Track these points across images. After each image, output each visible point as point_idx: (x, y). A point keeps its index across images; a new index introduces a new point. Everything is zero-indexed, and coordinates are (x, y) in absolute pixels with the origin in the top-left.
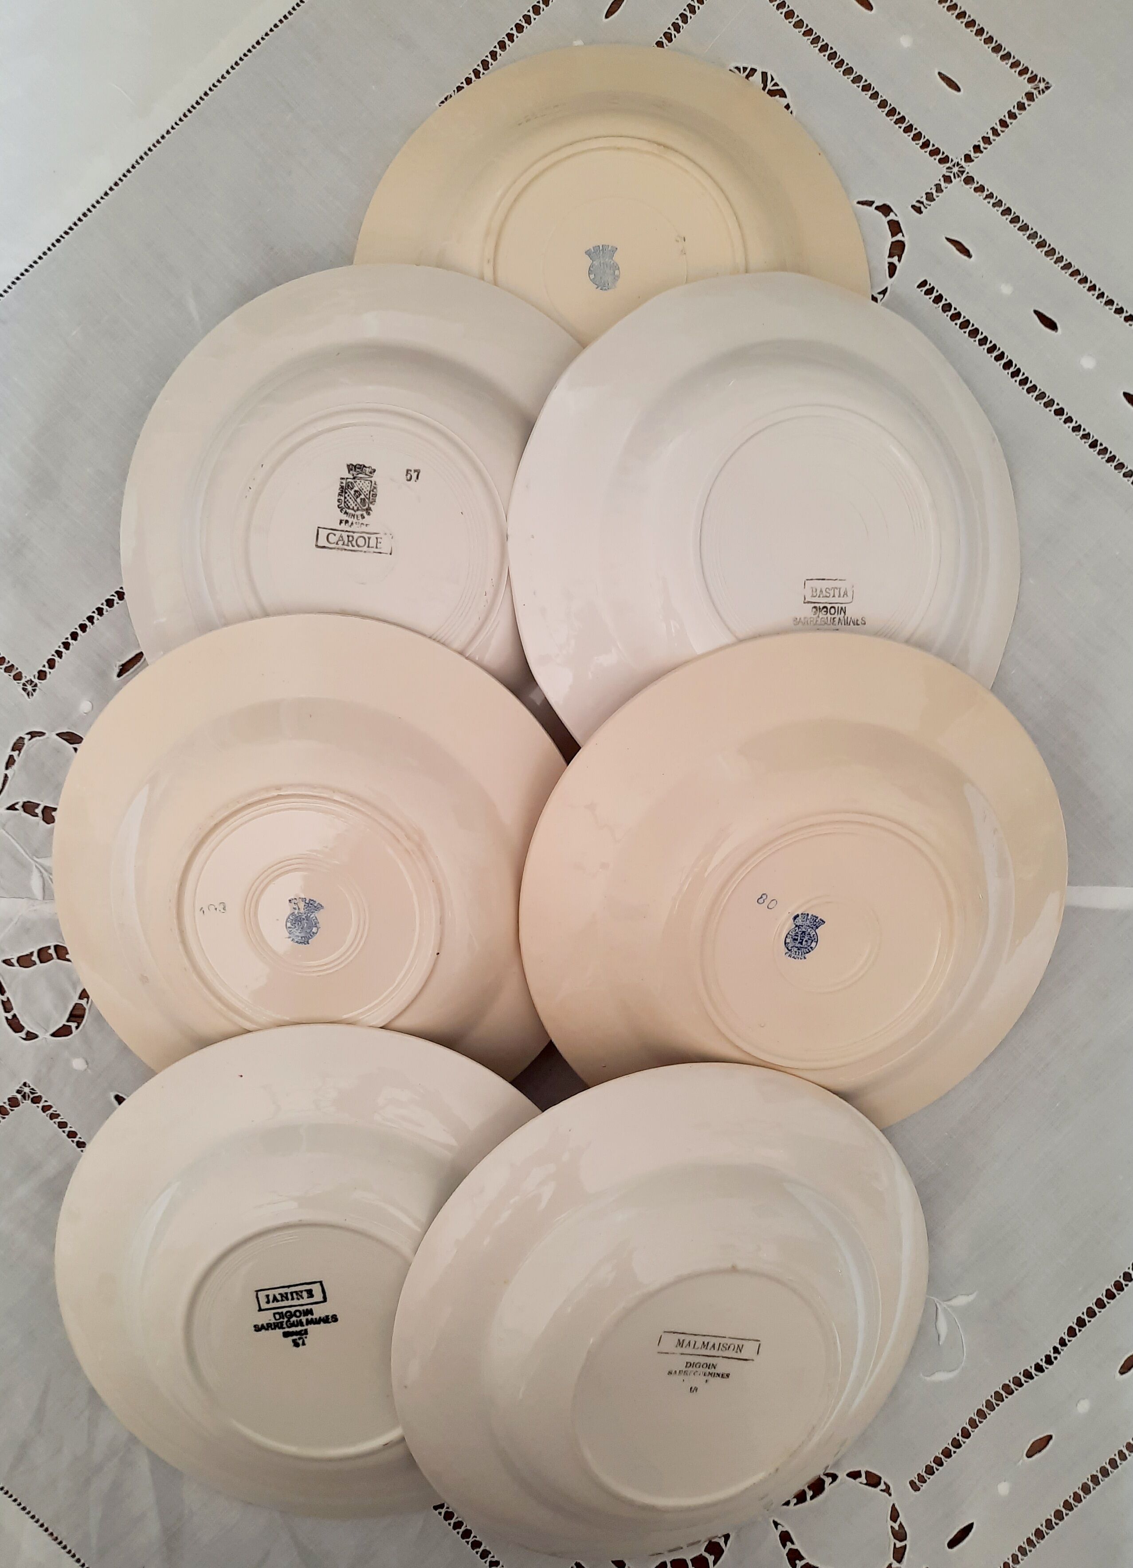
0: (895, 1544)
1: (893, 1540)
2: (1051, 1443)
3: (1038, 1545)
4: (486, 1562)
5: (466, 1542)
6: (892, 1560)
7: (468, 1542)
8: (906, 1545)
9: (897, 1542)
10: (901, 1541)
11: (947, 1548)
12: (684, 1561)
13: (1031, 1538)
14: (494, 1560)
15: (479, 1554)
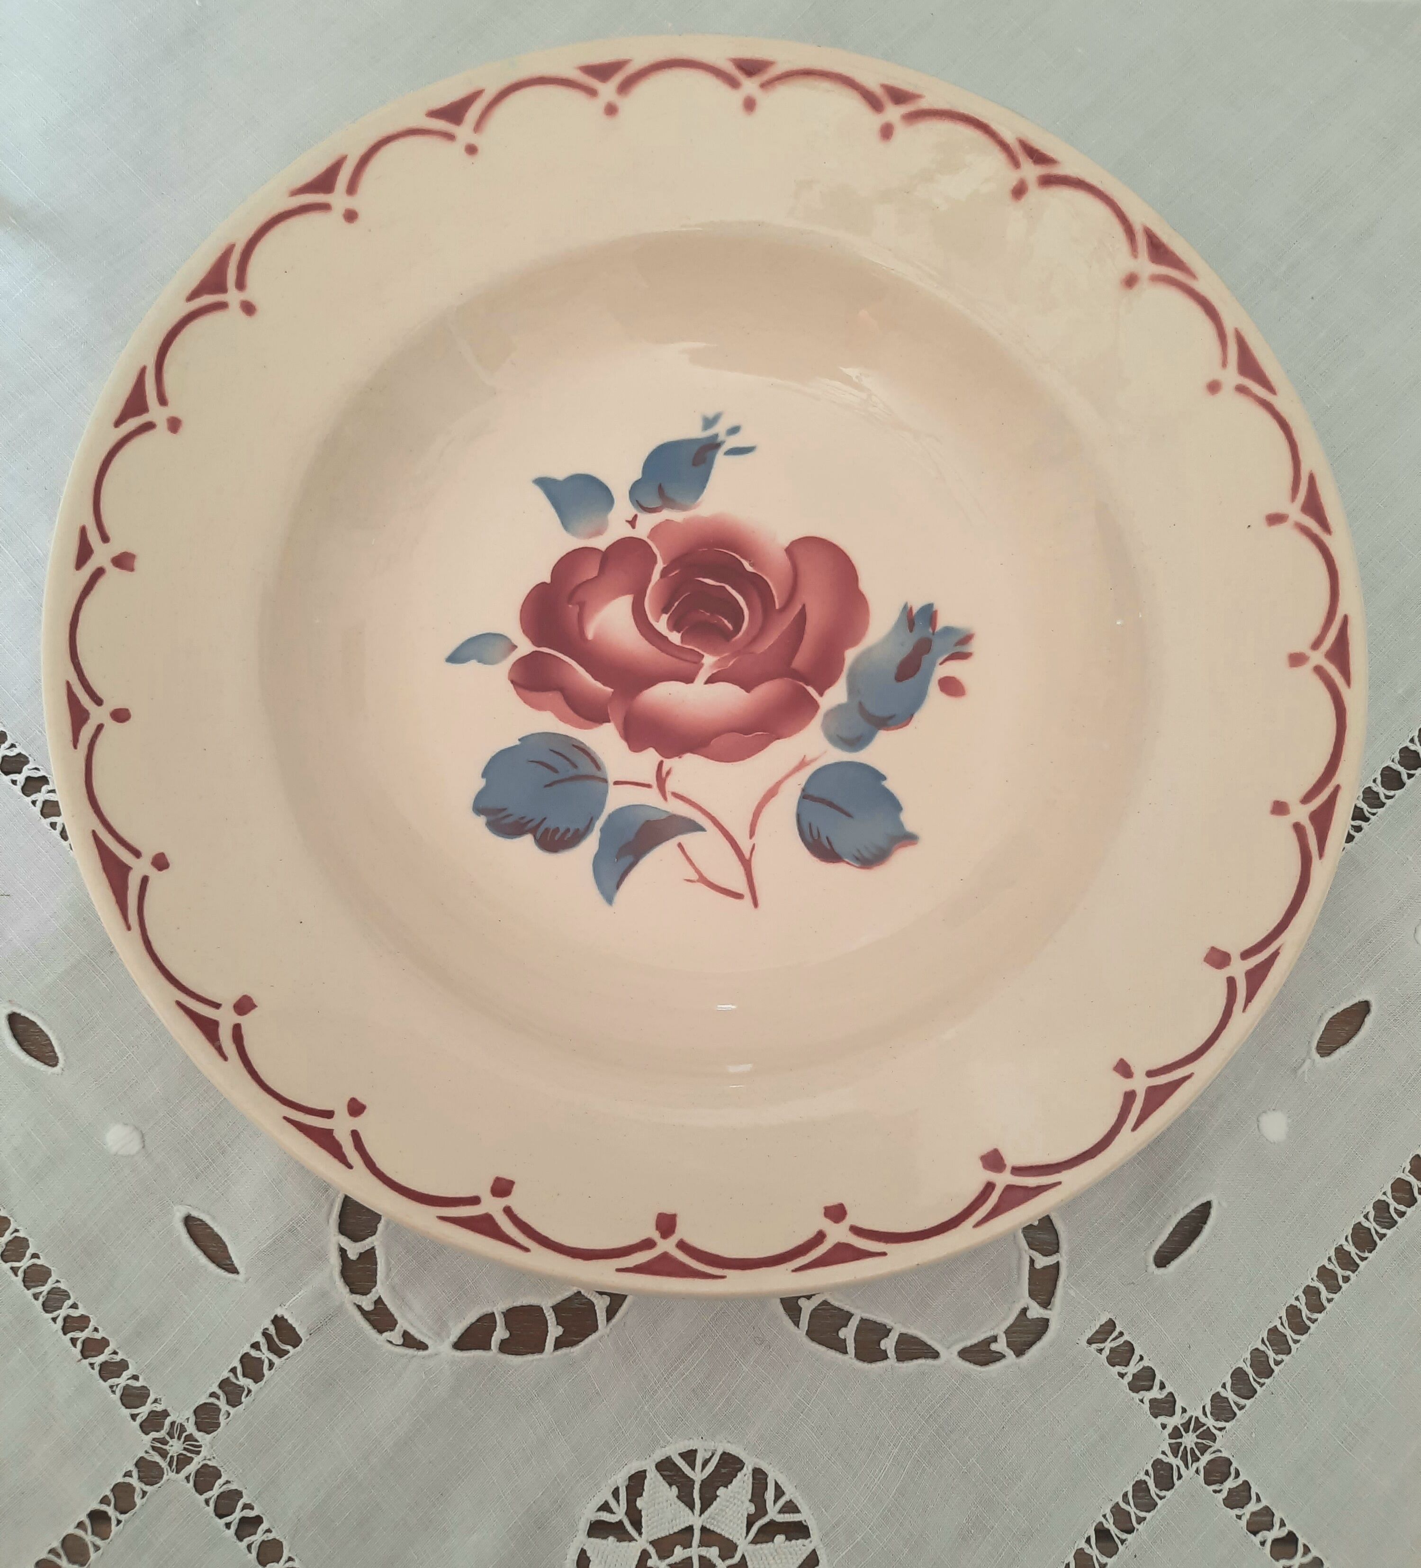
0: (1032, 1262)
1: (1027, 1253)
2: (1369, 1020)
3: (1362, 1264)
4: (54, 1320)
5: (12, 1268)
6: (1025, 1300)
7: (15, 1270)
8: (1058, 1263)
9: (1036, 1255)
10: (1046, 1254)
11: (1154, 1266)
12: (539, 1309)
13: (1346, 1248)
14: (75, 1313)
15: (41, 1299)
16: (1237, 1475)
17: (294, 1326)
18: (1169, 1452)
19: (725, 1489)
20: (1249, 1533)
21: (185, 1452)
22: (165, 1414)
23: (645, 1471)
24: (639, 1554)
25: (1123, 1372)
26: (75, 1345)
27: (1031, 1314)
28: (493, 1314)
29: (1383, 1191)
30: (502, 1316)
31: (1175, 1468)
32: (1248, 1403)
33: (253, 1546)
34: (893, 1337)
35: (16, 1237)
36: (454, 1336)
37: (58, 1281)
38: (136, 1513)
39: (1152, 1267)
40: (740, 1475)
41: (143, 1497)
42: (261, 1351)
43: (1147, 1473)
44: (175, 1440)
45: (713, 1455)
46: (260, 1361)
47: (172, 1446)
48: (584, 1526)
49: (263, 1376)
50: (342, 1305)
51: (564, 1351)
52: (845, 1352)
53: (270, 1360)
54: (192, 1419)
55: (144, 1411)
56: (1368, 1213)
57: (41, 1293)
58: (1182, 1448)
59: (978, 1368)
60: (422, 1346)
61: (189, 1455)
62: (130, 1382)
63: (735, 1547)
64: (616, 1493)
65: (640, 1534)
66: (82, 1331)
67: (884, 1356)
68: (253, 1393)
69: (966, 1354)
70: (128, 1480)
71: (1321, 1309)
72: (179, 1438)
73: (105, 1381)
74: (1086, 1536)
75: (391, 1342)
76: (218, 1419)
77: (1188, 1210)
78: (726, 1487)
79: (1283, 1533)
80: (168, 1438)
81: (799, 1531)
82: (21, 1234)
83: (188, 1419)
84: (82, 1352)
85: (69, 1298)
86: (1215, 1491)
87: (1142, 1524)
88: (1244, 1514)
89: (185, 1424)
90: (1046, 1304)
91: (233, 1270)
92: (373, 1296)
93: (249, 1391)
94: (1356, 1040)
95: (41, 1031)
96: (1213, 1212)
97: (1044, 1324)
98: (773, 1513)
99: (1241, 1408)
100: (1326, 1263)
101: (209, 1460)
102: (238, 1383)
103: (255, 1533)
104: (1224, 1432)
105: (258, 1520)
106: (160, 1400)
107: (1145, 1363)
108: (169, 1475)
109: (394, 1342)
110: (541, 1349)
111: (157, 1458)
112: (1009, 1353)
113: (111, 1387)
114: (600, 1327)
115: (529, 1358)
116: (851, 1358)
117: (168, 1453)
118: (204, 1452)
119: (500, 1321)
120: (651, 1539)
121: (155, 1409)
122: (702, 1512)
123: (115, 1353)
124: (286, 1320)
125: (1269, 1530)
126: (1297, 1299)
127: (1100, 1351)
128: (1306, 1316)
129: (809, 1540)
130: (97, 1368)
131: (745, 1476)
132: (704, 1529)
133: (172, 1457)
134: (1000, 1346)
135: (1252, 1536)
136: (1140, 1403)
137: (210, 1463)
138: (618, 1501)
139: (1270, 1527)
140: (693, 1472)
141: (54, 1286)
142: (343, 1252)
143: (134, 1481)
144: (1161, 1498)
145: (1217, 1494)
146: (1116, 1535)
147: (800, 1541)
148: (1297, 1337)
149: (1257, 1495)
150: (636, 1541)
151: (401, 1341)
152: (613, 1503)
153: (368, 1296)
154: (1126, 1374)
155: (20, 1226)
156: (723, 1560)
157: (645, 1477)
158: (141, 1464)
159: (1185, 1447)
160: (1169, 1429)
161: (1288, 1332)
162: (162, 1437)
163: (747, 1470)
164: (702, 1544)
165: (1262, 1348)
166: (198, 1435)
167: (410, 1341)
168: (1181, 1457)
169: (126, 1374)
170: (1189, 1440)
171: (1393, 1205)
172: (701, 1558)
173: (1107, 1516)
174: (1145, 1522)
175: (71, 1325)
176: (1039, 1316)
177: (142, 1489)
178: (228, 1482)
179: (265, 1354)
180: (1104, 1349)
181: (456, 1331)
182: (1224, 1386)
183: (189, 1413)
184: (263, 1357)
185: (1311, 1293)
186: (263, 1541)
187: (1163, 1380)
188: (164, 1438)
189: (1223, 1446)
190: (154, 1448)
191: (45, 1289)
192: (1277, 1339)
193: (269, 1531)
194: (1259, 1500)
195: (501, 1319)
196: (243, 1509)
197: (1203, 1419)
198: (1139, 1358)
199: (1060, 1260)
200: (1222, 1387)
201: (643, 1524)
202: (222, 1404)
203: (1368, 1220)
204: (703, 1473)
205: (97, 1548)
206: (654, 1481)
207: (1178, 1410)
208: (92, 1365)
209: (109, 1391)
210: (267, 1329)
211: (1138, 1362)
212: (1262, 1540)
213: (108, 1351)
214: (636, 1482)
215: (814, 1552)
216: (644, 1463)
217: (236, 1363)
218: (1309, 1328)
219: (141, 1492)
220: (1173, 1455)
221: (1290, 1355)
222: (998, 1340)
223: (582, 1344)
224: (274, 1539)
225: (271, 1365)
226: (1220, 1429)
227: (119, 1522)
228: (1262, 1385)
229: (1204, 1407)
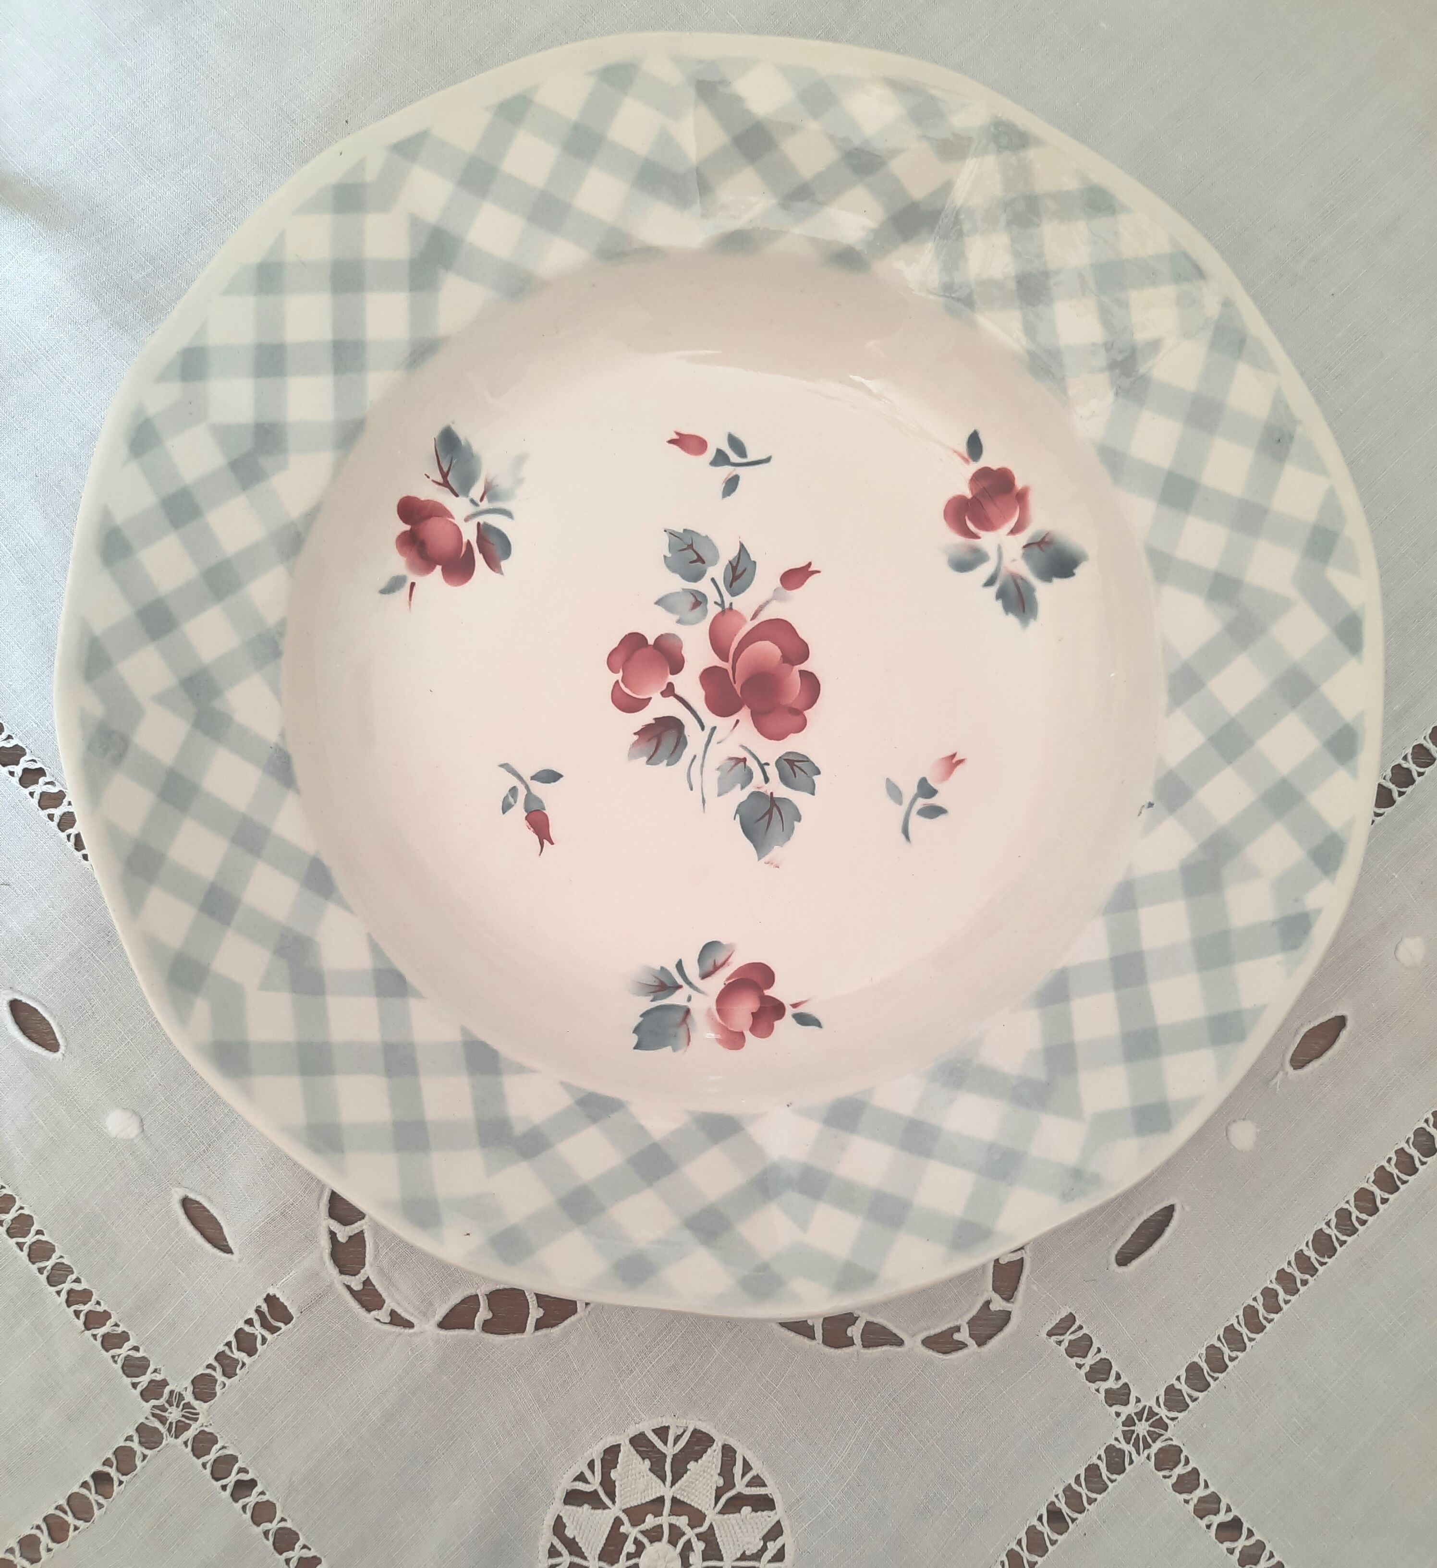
16: (1187, 1462)
17: (286, 1304)
18: (1122, 1439)
19: (696, 1463)
20: (1196, 1517)
21: (183, 1419)
22: (165, 1383)
23: (619, 1446)
24: (612, 1521)
25: (1082, 1363)
26: (78, 1317)
27: (993, 1307)
28: (477, 1295)
29: (1346, 1200)
30: (486, 1298)
31: (1127, 1453)
32: (1201, 1395)
33: (248, 1507)
34: (860, 1325)
35: (21, 1214)
36: (439, 1317)
37: (61, 1257)
38: (136, 1474)
39: (1114, 1266)
40: (709, 1451)
41: (143, 1460)
42: (254, 1326)
43: (1099, 1458)
44: (174, 1407)
45: (684, 1431)
46: (253, 1337)
47: (171, 1413)
48: (560, 1495)
49: (257, 1350)
50: (331, 1286)
51: (544, 1331)
52: (813, 1338)
53: (263, 1336)
54: (190, 1389)
55: (144, 1380)
56: (1330, 1220)
57: (45, 1267)
58: (1134, 1436)
59: (941, 1356)
60: (409, 1325)
61: (187, 1421)
62: (131, 1353)
63: (704, 1517)
64: (591, 1465)
65: (614, 1502)
66: (85, 1304)
67: (850, 1343)
68: (247, 1366)
69: (928, 1342)
70: (129, 1444)
71: (1278, 1309)
72: (178, 1406)
73: (107, 1351)
74: (1038, 1514)
75: (378, 1320)
76: (214, 1389)
77: (1151, 1213)
78: (697, 1461)
79: (1229, 1517)
80: (167, 1406)
81: (765, 1503)
82: (26, 1212)
83: (186, 1388)
84: (85, 1323)
85: (72, 1273)
86: (1165, 1477)
87: (1093, 1504)
88: (1192, 1499)
89: (183, 1393)
90: (1009, 1298)
91: (228, 1250)
92: (361, 1277)
93: (244, 1364)
94: (1330, 1054)
95: (44, 1018)
96: (1176, 1215)
97: (1006, 1316)
98: (741, 1486)
99: (1194, 1400)
100: (1285, 1266)
101: (206, 1426)
102: (233, 1356)
103: (250, 1495)
104: (1175, 1422)
105: (253, 1483)
106: (160, 1370)
107: (1102, 1355)
108: (168, 1440)
109: (381, 1320)
110: (522, 1329)
111: (157, 1424)
112: (971, 1342)
113: (113, 1357)
114: (579, 1310)
115: (511, 1337)
116: (819, 1344)
117: (167, 1420)
118: (201, 1419)
119: (483, 1303)
120: (624, 1507)
121: (154, 1378)
122: (673, 1484)
123: (116, 1325)
124: (278, 1299)
125: (1215, 1515)
126: (1255, 1299)
127: (1059, 1343)
128: (1263, 1316)
129: (774, 1512)
130: (99, 1339)
131: (715, 1451)
132: (674, 1500)
133: (171, 1423)
134: (963, 1336)
135: (1199, 1520)
136: (1097, 1393)
137: (207, 1430)
138: (593, 1473)
139: (1216, 1512)
140: (665, 1447)
141: (58, 1261)
142: (333, 1235)
143: (135, 1445)
144: (1112, 1481)
145: (1167, 1480)
146: (1067, 1514)
147: (765, 1513)
148: (1252, 1336)
149: (1206, 1481)
150: (610, 1509)
151: (388, 1320)
152: (588, 1474)
153: (357, 1277)
154: (1084, 1364)
155: (25, 1204)
156: (692, 1528)
157: (620, 1451)
158: (141, 1429)
159: (1138, 1435)
160: (1123, 1417)
161: (1244, 1331)
162: (162, 1404)
163: (717, 1447)
164: (672, 1513)
165: (1218, 1344)
166: (196, 1404)
167: (396, 1319)
168: (1134, 1443)
169: (127, 1345)
170: (1142, 1428)
171: (1355, 1213)
172: (672, 1526)
173: (1060, 1497)
174: (1096, 1503)
175: (73, 1298)
176: (1001, 1309)
177: (142, 1453)
178: (223, 1447)
179: (258, 1330)
180: (1063, 1341)
181: (441, 1311)
182: (1178, 1379)
183: (187, 1383)
184: (256, 1333)
185: (1269, 1295)
186: (257, 1503)
187: (1120, 1372)
188: (163, 1405)
189: (1174, 1435)
190: (154, 1415)
191: (49, 1264)
192: (1233, 1338)
193: (263, 1493)
194: (1206, 1486)
195: (484, 1301)
196: (238, 1473)
197: (1156, 1409)
198: (1096, 1350)
199: (1024, 1256)
200: (1177, 1379)
201: (617, 1494)
202: (218, 1375)
203: (1329, 1227)
204: (675, 1448)
205: (100, 1506)
206: (627, 1453)
207: (1132, 1399)
208: (95, 1336)
209: (111, 1361)
210: (260, 1307)
211: (1095, 1354)
212: (1209, 1523)
213: (109, 1323)
214: (611, 1455)
215: (778, 1522)
216: (618, 1438)
217: (231, 1338)
218: (1265, 1327)
219: (142, 1455)
220: (1126, 1441)
221: (1244, 1353)
222: (961, 1330)
223: (562, 1326)
224: (268, 1501)
225: (264, 1340)
226: (1173, 1419)
227: (121, 1483)
228: (1216, 1379)
229: (1158, 1398)
